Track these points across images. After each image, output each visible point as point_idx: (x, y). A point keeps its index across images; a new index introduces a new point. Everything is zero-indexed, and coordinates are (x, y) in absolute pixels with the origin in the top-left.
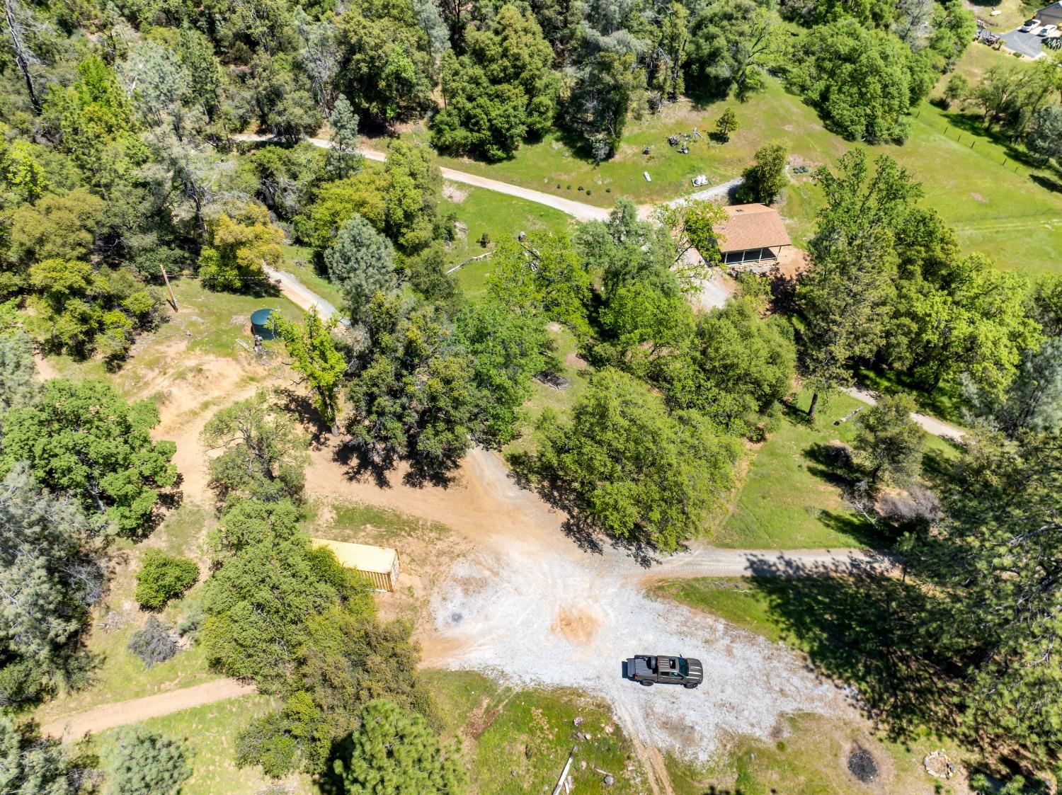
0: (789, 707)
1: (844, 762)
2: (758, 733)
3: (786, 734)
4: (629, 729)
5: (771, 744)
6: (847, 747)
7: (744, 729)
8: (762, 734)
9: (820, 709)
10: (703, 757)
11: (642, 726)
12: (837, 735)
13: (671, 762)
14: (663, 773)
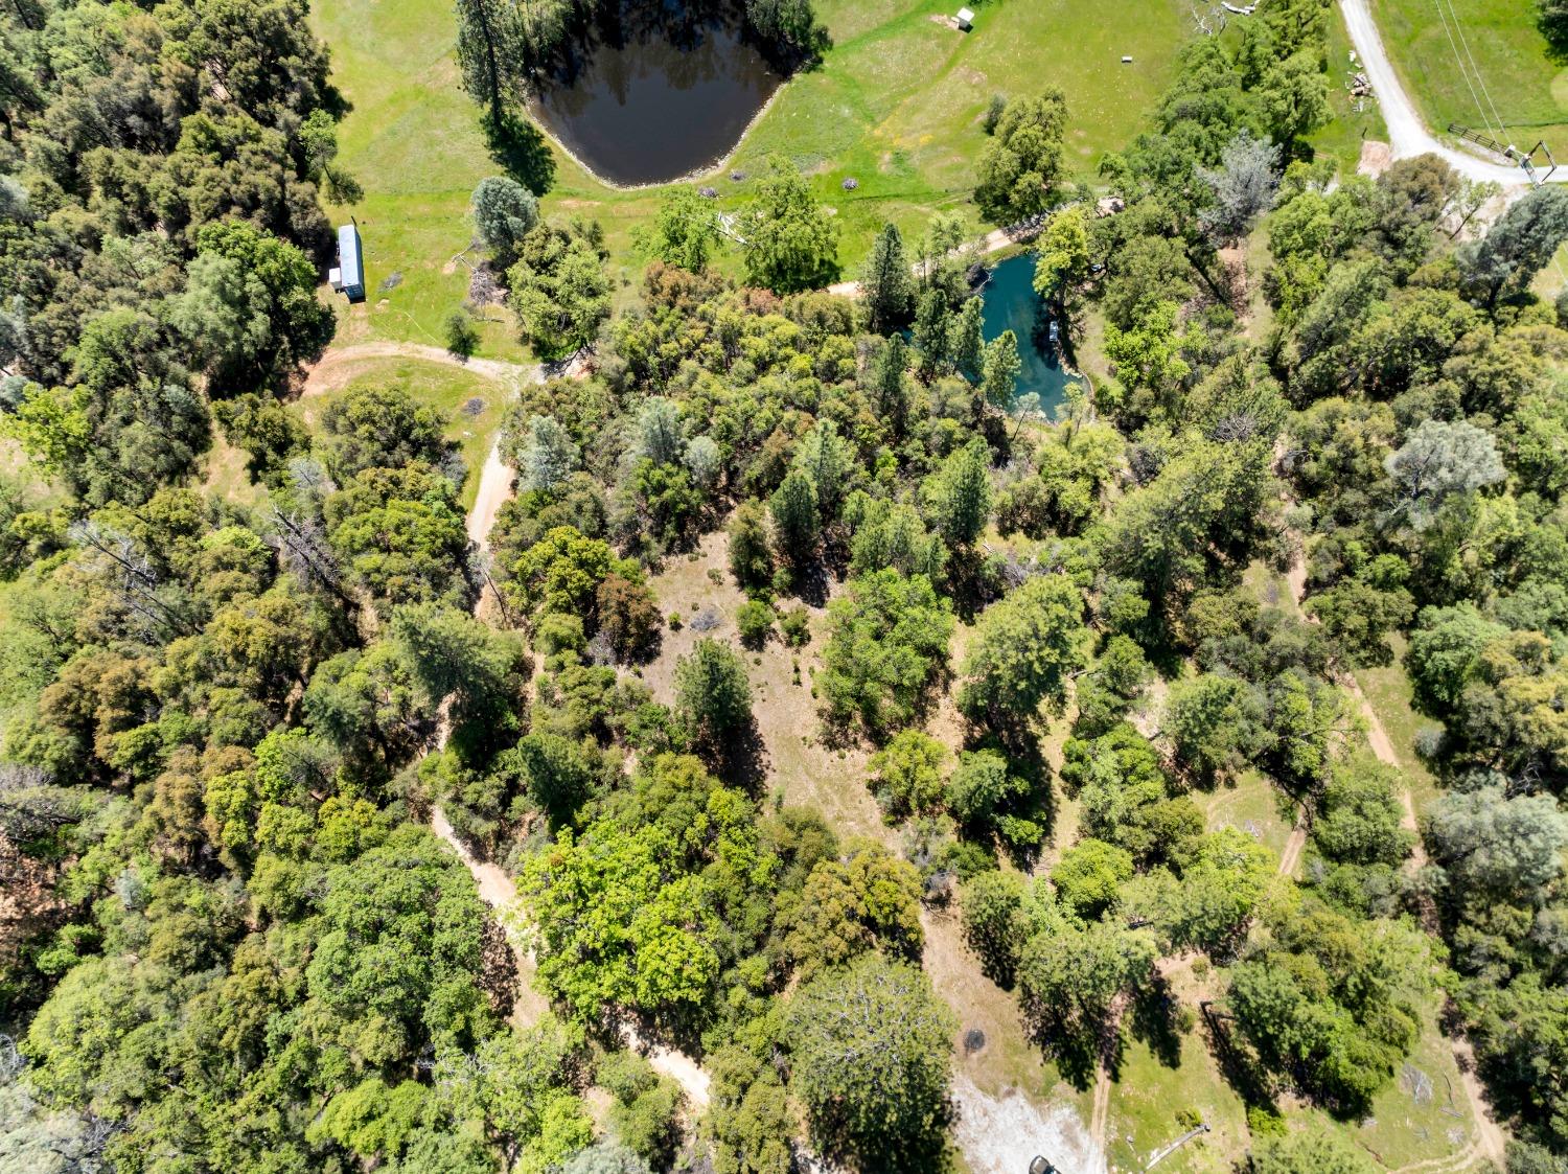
0: (990, 1102)
1: (984, 1050)
2: (1022, 1101)
3: (1006, 1088)
4: (1102, 1161)
5: (1020, 1090)
6: (974, 1056)
7: (1029, 1110)
8: (1020, 1098)
9: (971, 1087)
10: (1066, 1111)
11: (1092, 1157)
12: (974, 1065)
13: (1087, 1123)
14: (1095, 1119)
